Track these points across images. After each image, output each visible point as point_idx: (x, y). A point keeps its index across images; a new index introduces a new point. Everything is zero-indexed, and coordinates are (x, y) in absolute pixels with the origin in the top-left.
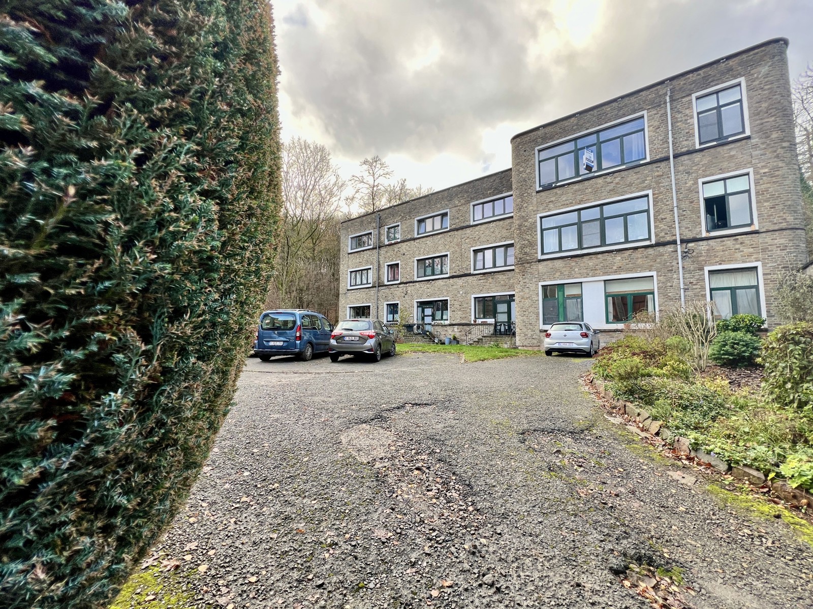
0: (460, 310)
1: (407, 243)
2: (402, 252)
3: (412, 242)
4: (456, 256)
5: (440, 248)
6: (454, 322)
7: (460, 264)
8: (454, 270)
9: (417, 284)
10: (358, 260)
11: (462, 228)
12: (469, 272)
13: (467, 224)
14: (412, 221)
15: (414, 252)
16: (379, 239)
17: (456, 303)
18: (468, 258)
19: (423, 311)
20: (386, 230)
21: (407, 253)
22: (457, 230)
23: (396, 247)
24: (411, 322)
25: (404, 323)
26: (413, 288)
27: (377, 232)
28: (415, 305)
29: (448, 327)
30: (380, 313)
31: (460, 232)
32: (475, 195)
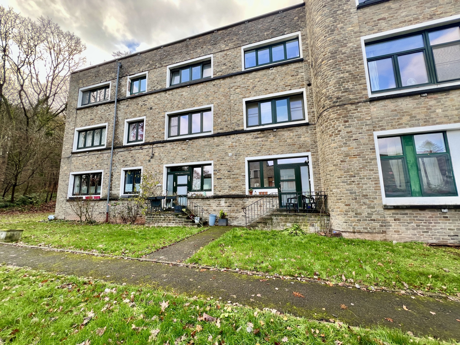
0: (229, 177)
1: (156, 95)
2: (148, 106)
3: (163, 94)
4: (223, 108)
5: (200, 100)
6: (220, 194)
7: (228, 118)
8: (220, 127)
9: (168, 144)
10: (89, 117)
11: (231, 76)
12: (241, 128)
13: (237, 70)
14: (163, 69)
15: (165, 107)
16: (119, 91)
17: (223, 168)
18: (239, 111)
19: (175, 180)
20: (129, 80)
21: (156, 107)
22: (224, 78)
23: (140, 101)
24: (158, 194)
25: (147, 195)
26: (162, 149)
27: (116, 84)
28: (165, 171)
29: (212, 201)
30: (115, 182)
31: (228, 80)
32: (248, 37)
